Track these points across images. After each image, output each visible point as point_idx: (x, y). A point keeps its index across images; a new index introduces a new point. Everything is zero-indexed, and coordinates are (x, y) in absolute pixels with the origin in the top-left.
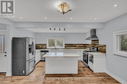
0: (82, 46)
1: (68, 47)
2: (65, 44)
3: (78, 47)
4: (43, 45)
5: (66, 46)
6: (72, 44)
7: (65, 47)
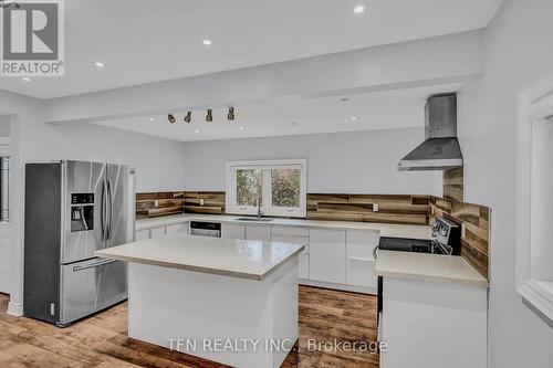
0: (408, 205)
1: (322, 212)
2: (310, 196)
3: (380, 211)
4: (211, 198)
5: (315, 203)
6: (346, 197)
7: (310, 209)
